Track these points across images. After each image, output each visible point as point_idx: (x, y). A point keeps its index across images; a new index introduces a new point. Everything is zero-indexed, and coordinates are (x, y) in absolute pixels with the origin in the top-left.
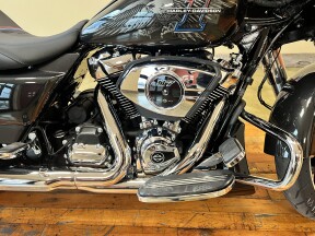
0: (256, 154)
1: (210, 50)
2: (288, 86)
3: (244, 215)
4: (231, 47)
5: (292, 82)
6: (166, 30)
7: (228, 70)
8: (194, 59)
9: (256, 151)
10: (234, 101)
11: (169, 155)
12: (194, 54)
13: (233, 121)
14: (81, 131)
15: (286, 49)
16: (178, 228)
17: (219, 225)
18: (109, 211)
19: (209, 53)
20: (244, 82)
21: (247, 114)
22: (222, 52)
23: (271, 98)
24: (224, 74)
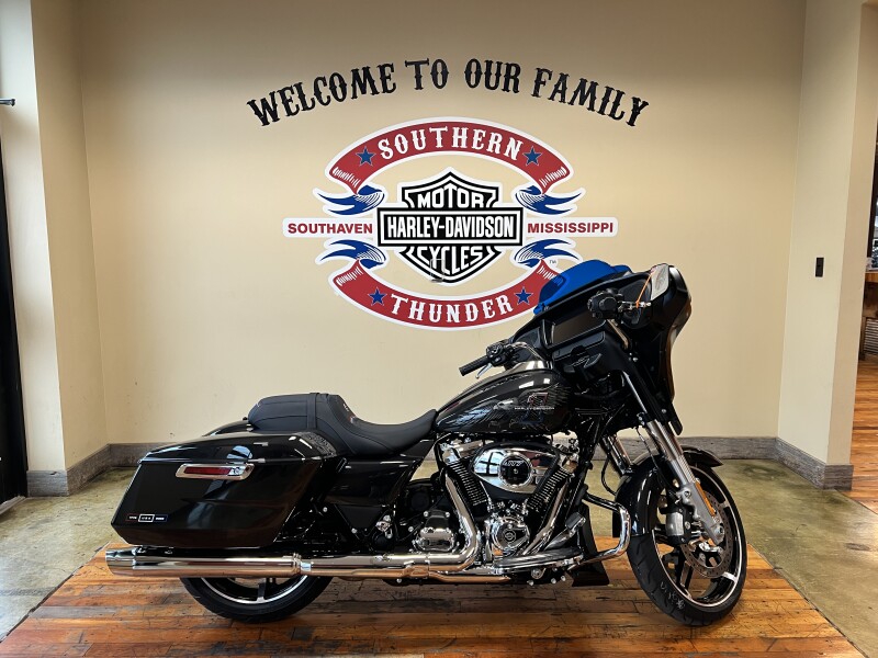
0: (622, 571)
1: (549, 437)
2: (630, 471)
3: (606, 627)
4: (568, 434)
5: (634, 466)
6: (513, 422)
7: (568, 454)
8: (536, 444)
9: (623, 567)
10: (576, 484)
11: (520, 534)
12: (535, 439)
13: (577, 503)
14: (430, 515)
15: (621, 434)
16: (531, 639)
17: (578, 635)
18: (445, 627)
19: (548, 439)
20: (583, 467)
21: (591, 496)
22: (560, 438)
23: (614, 481)
24: (563, 458)
